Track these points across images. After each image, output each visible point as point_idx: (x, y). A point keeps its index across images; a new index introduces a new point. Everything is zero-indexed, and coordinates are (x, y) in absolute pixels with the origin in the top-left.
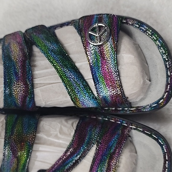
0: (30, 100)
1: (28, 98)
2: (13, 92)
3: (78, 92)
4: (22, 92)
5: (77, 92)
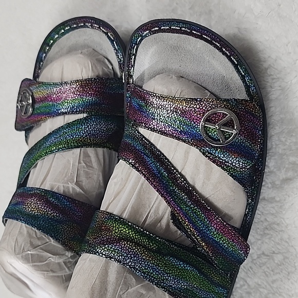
0: (55, 198)
1: (51, 199)
2: (33, 213)
3: (71, 135)
4: (39, 203)
5: (72, 137)
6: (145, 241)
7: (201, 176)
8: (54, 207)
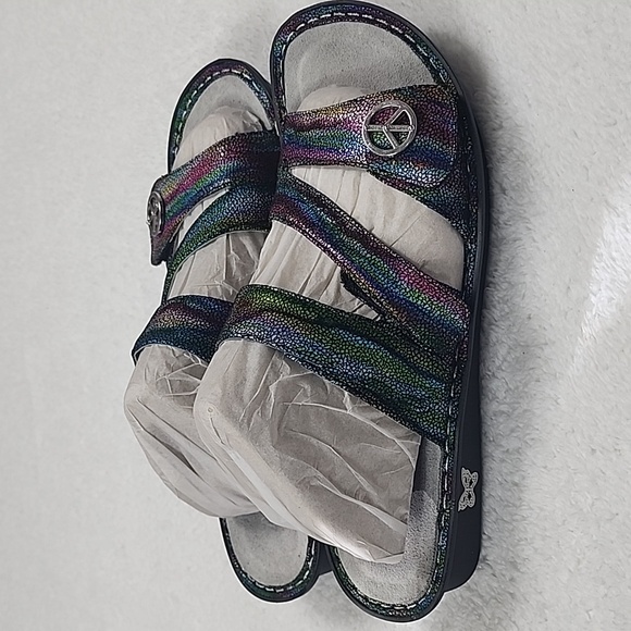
6: (299, 310)
7: (381, 213)
8: (196, 314)
